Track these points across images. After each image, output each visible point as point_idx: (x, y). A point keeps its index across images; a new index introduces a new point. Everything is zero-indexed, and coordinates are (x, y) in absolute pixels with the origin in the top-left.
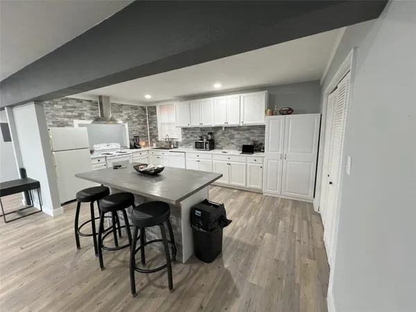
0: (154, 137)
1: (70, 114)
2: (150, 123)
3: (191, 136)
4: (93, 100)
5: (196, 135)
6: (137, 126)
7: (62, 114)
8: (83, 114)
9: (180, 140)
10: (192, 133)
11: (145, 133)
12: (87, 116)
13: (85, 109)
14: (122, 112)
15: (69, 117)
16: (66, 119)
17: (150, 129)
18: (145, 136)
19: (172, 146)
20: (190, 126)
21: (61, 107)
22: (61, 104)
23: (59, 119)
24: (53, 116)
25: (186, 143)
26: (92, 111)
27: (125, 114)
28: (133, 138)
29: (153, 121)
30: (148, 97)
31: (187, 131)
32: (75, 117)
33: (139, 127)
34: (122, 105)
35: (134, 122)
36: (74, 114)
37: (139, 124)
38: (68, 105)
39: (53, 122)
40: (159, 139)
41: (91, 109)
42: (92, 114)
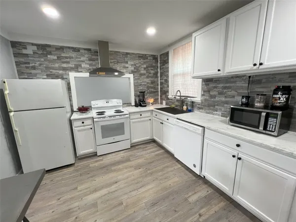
0: (165, 92)
1: (65, 65)
2: (161, 76)
3: (220, 93)
4: (93, 48)
5: (233, 93)
6: (145, 80)
7: (57, 65)
8: (80, 66)
9: (198, 99)
10: (225, 88)
11: (154, 88)
12: (84, 68)
13: (82, 59)
14: (127, 63)
15: (65, 69)
16: (61, 72)
17: (161, 83)
18: (154, 92)
19: (185, 108)
20: (221, 74)
21: (55, 58)
22: (54, 55)
23: (54, 71)
24: (47, 68)
25: (209, 105)
26: (91, 62)
27: (130, 65)
28: (138, 93)
29: (165, 73)
30: (151, 31)
31: (212, 85)
32: (71, 69)
33: (148, 80)
34: (127, 54)
35: (141, 75)
36: (70, 65)
37: (148, 77)
38: (63, 55)
39: (47, 75)
40: (170, 96)
41: (90, 60)
42: (90, 65)
